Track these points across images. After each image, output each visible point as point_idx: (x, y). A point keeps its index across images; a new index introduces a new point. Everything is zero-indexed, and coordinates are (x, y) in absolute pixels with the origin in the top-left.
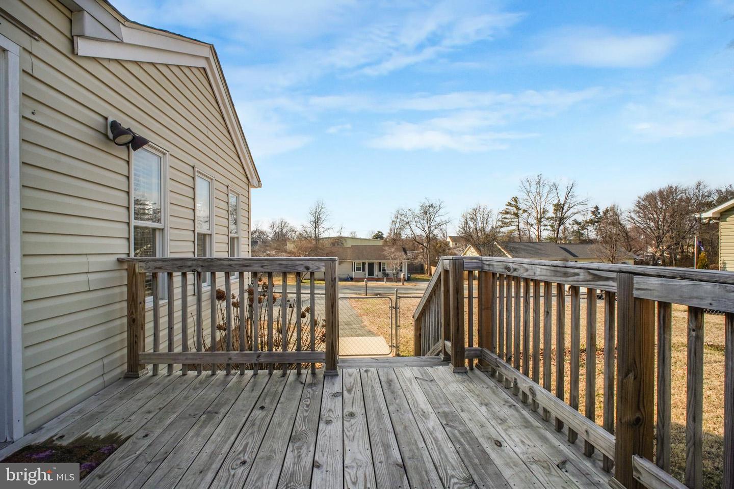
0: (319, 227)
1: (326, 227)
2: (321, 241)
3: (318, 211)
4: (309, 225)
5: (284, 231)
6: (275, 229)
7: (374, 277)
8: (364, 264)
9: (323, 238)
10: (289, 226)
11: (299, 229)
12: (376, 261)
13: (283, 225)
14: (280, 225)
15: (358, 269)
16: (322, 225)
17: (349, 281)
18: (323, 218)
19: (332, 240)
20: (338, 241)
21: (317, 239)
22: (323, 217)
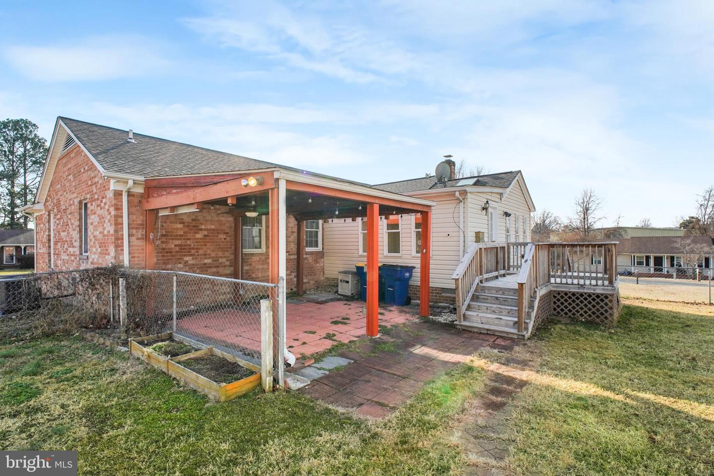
0: (589, 217)
1: (597, 217)
2: (591, 233)
3: (586, 200)
4: (576, 217)
5: (547, 222)
6: (536, 220)
7: (663, 273)
8: (648, 258)
9: (594, 230)
10: (553, 216)
11: (565, 221)
12: (666, 255)
13: (545, 215)
14: (542, 216)
15: (640, 263)
16: (592, 215)
17: (626, 276)
18: (593, 208)
19: (606, 231)
20: (615, 232)
21: (587, 230)
22: (592, 206)
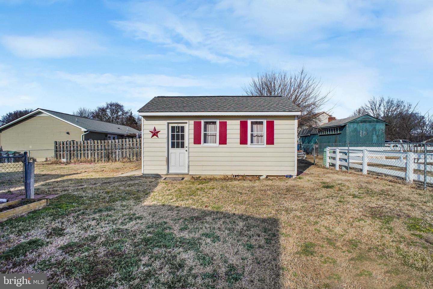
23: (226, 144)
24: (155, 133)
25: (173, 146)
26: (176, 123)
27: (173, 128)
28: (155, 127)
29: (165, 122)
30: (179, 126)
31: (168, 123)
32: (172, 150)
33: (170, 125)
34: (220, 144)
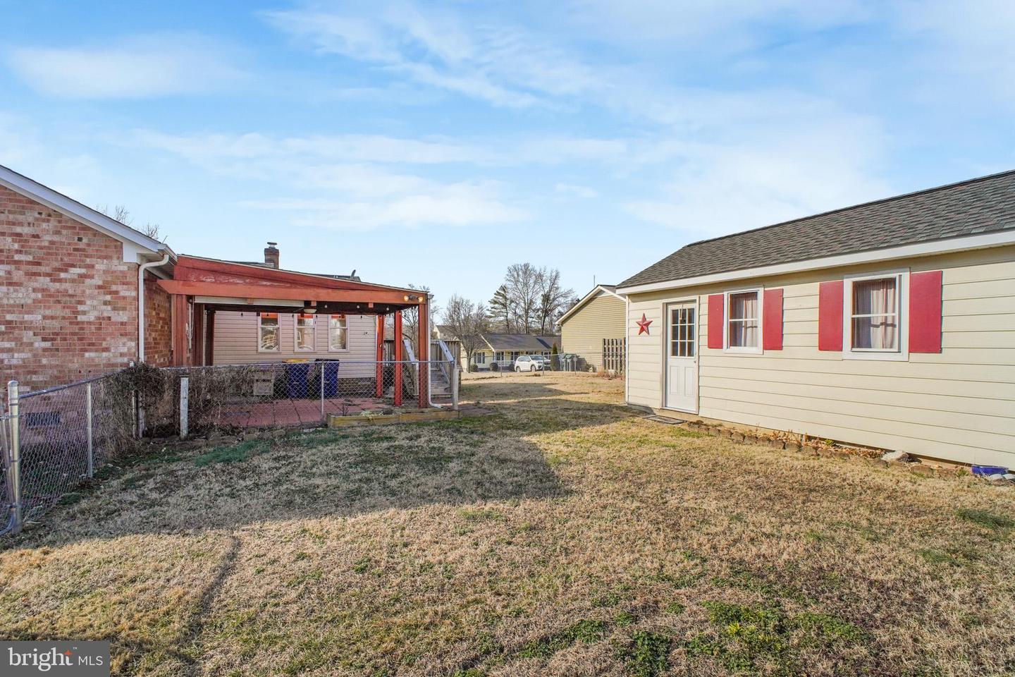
23: (780, 348)
24: (644, 326)
25: (675, 353)
26: (679, 303)
27: (675, 313)
28: (644, 315)
29: (658, 303)
30: (684, 308)
31: (667, 304)
32: (672, 360)
33: (671, 308)
34: (765, 348)
